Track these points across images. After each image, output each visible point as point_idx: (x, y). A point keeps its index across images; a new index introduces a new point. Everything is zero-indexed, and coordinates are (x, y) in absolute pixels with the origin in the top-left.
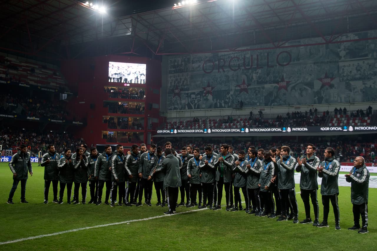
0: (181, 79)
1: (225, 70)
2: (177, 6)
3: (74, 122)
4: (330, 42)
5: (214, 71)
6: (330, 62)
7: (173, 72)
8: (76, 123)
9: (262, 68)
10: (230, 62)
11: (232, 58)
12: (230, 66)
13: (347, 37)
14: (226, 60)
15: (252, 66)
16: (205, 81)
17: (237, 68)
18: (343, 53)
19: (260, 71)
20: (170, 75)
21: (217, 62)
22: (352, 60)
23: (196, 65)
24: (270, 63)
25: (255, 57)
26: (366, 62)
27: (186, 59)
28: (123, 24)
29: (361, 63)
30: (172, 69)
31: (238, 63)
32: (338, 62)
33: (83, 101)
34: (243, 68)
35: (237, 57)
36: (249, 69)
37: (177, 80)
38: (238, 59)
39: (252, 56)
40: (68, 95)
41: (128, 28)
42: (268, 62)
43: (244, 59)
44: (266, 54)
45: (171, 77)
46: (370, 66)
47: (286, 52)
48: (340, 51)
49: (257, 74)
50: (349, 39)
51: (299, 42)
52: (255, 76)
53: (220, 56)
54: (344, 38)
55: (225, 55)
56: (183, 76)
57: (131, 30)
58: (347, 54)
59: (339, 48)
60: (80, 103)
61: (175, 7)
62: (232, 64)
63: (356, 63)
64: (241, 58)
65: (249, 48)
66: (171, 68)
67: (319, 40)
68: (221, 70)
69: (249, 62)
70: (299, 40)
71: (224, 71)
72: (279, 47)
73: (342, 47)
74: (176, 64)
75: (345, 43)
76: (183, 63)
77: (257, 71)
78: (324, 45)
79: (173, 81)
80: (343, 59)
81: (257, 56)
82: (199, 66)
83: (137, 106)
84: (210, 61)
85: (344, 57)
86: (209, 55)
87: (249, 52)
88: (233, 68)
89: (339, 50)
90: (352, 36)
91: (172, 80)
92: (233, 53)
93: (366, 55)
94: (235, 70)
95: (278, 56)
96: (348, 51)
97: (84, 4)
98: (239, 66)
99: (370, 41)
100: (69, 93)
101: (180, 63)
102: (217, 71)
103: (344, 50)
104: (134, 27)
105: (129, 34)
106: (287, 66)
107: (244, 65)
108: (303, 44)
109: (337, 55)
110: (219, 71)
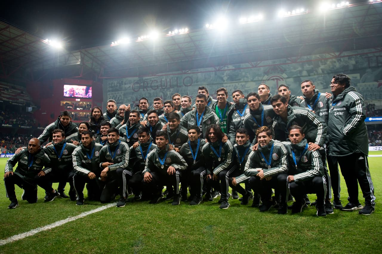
0: (117, 96)
1: (148, 89)
2: (114, 44)
3: (38, 128)
4: (219, 70)
5: (141, 90)
6: (218, 84)
7: (111, 91)
8: (40, 128)
9: (174, 88)
10: (151, 84)
11: (153, 81)
12: (151, 87)
13: (228, 68)
14: (148, 82)
15: (166, 86)
16: (134, 97)
17: (156, 88)
18: (225, 78)
19: (172, 90)
20: (108, 93)
21: (142, 84)
22: (231, 83)
23: (127, 86)
24: (179, 85)
25: (168, 80)
26: (240, 84)
27: (120, 82)
28: (74, 57)
29: (237, 84)
30: (110, 89)
31: (157, 84)
32: (223, 84)
34: (160, 88)
35: (156, 80)
36: (164, 88)
37: (114, 96)
38: (157, 82)
39: (166, 80)
40: (33, 108)
41: (78, 59)
42: (177, 84)
43: (161, 81)
44: (176, 78)
45: (109, 94)
46: (242, 86)
47: (189, 77)
48: (224, 77)
49: (170, 92)
50: (229, 69)
51: (198, 70)
52: (168, 93)
53: (145, 80)
54: (226, 68)
55: (147, 79)
56: (118, 93)
57: (80, 60)
58: (228, 78)
59: (223, 75)
60: (43, 113)
61: (112, 44)
62: (153, 85)
63: (234, 84)
64: (159, 81)
65: (164, 74)
66: (109, 88)
67: (213, 69)
68: (145, 89)
69: (164, 84)
70: (197, 69)
71: (147, 90)
72: (185, 73)
73: (225, 74)
74: (113, 85)
75: (227, 71)
76: (118, 85)
77: (170, 90)
78: (214, 72)
80: (226, 82)
81: (170, 79)
82: (130, 87)
83: (85, 115)
84: (137, 83)
85: (226, 80)
86: (137, 78)
87: (164, 77)
88: (154, 88)
89: (223, 76)
90: (231, 67)
91: (111, 97)
92: (153, 78)
93: (240, 79)
94: (155, 89)
95: (184, 81)
96: (228, 77)
97: (44, 41)
98: (158, 86)
99: (242, 70)
100: (34, 106)
101: (116, 84)
102: (142, 90)
103: (227, 76)
104: (82, 59)
105: (79, 63)
106: (190, 86)
107: (161, 86)
108: (199, 71)
109: (222, 79)
110: (144, 90)
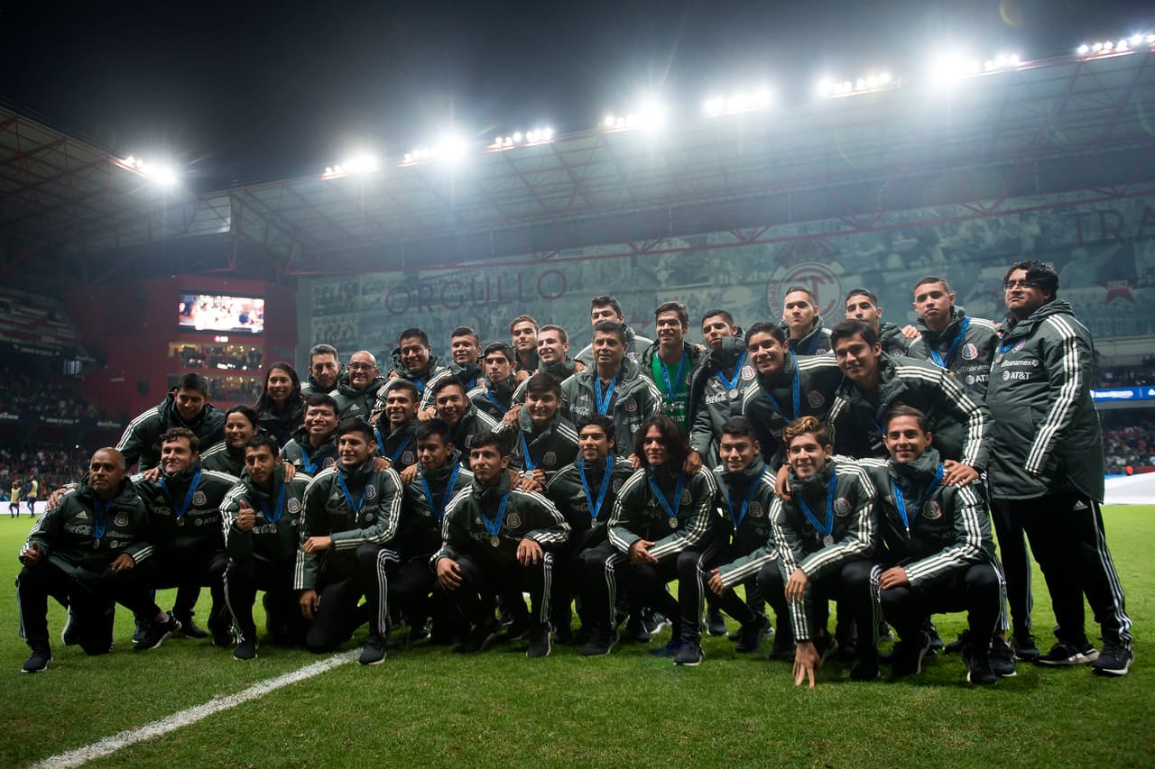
0: (339, 327)
1: (434, 307)
2: (333, 173)
3: (100, 424)
4: (644, 252)
5: (410, 309)
6: (641, 292)
7: (321, 313)
8: (106, 424)
9: (510, 303)
10: (443, 291)
11: (448, 284)
12: (443, 300)
13: (670, 244)
14: (434, 287)
15: (488, 299)
16: (392, 331)
17: (457, 304)
18: (663, 276)
19: (504, 309)
20: (314, 319)
21: (416, 292)
22: (680, 289)
23: (370, 298)
24: (524, 294)
25: (494, 281)
26: (706, 292)
27: (350, 286)
28: (211, 211)
29: (696, 293)
30: (319, 307)
31: (460, 294)
32: (654, 291)
33: (120, 376)
34: (470, 303)
35: (456, 282)
36: (481, 306)
37: (330, 328)
38: (460, 285)
39: (488, 279)
40: (84, 364)
41: (223, 218)
42: (521, 291)
43: (472, 285)
44: (516, 277)
45: (316, 323)
46: (713, 299)
47: (557, 272)
48: (658, 271)
49: (500, 316)
50: (674, 247)
51: (581, 252)
52: (494, 319)
53: (424, 279)
54: (665, 246)
55: (431, 278)
56: (343, 320)
57: (229, 220)
58: (671, 275)
59: (657, 265)
60: (114, 380)
61: (326, 174)
62: (447, 294)
63: (688, 293)
64: (465, 284)
65: (480, 262)
66: (317, 304)
67: (625, 248)
68: (425, 308)
69: (482, 292)
70: (580, 249)
71: (431, 310)
72: (544, 260)
73: (662, 263)
74: (328, 295)
75: (667, 255)
76: (343, 293)
77: (499, 310)
78: (629, 259)
79: (323, 332)
80: (664, 286)
81: (499, 279)
82: (378, 300)
83: (243, 385)
84: (401, 289)
85: (667, 281)
86: (399, 276)
87: (482, 271)
88: (450, 304)
89: (656, 269)
90: (679, 243)
91: (320, 329)
92: (448, 274)
93: (705, 279)
94: (454, 308)
95: (540, 280)
96: (672, 271)
97: (122, 161)
98: (462, 299)
99: (711, 252)
100: (87, 358)
101: (336, 293)
102: (416, 309)
103: (666, 269)
104: (237, 217)
105: (226, 229)
106: (559, 299)
107: (473, 297)
108: (585, 255)
109: (653, 277)
110: (420, 311)
